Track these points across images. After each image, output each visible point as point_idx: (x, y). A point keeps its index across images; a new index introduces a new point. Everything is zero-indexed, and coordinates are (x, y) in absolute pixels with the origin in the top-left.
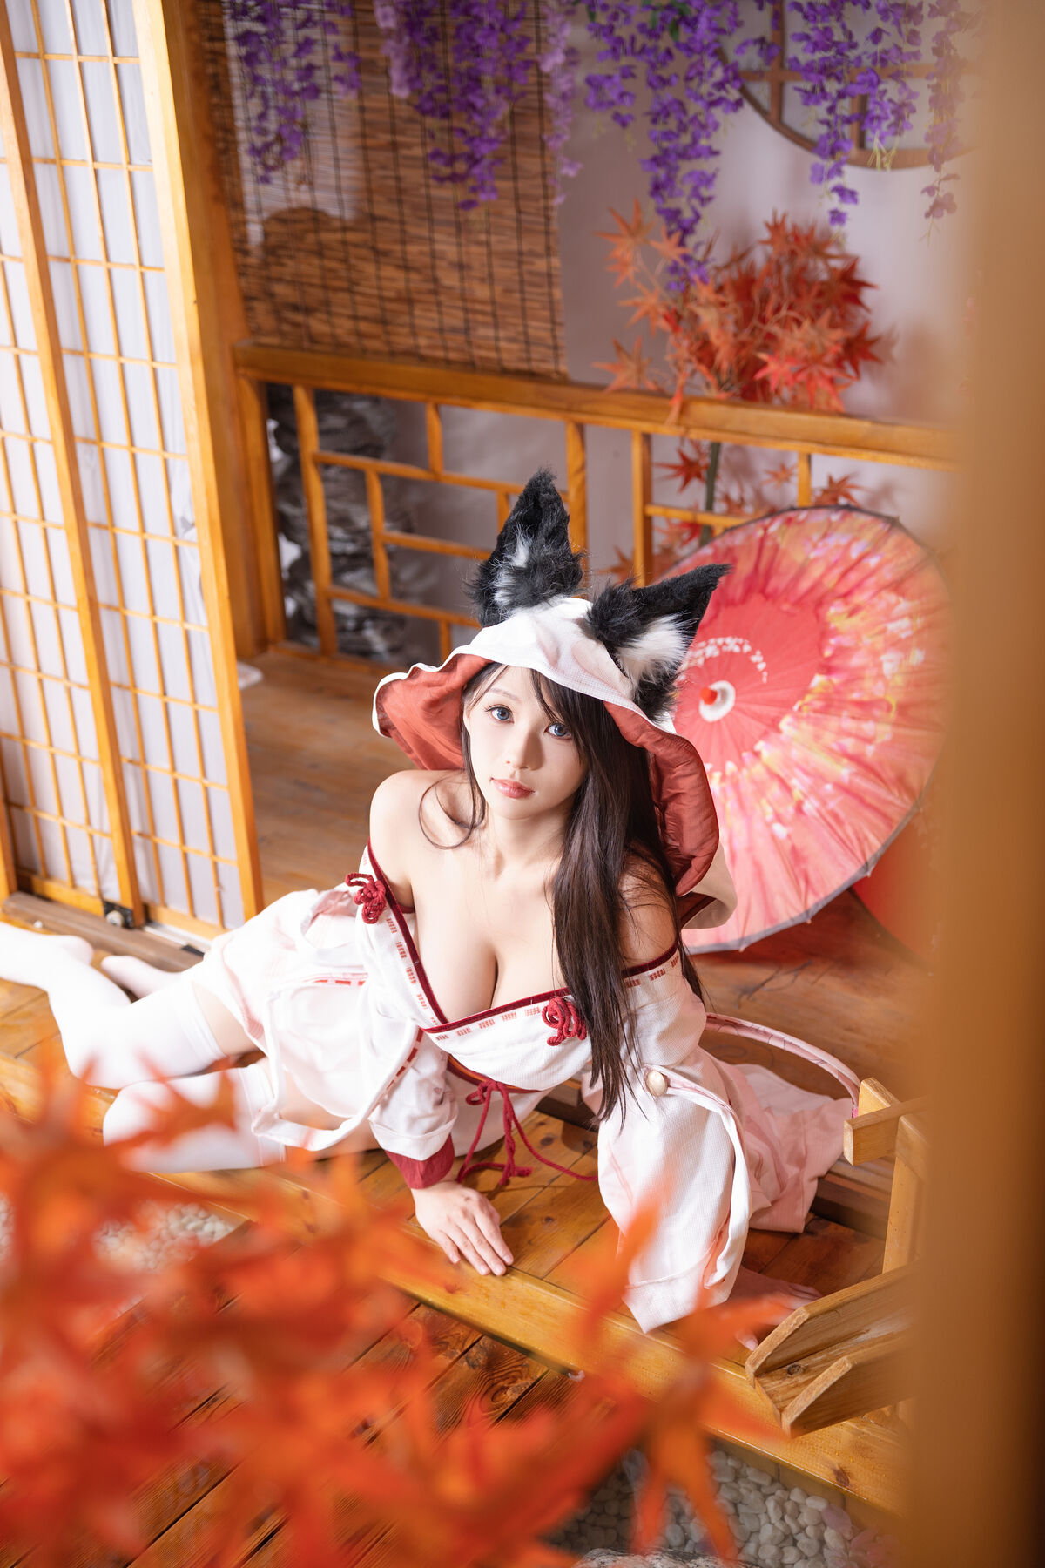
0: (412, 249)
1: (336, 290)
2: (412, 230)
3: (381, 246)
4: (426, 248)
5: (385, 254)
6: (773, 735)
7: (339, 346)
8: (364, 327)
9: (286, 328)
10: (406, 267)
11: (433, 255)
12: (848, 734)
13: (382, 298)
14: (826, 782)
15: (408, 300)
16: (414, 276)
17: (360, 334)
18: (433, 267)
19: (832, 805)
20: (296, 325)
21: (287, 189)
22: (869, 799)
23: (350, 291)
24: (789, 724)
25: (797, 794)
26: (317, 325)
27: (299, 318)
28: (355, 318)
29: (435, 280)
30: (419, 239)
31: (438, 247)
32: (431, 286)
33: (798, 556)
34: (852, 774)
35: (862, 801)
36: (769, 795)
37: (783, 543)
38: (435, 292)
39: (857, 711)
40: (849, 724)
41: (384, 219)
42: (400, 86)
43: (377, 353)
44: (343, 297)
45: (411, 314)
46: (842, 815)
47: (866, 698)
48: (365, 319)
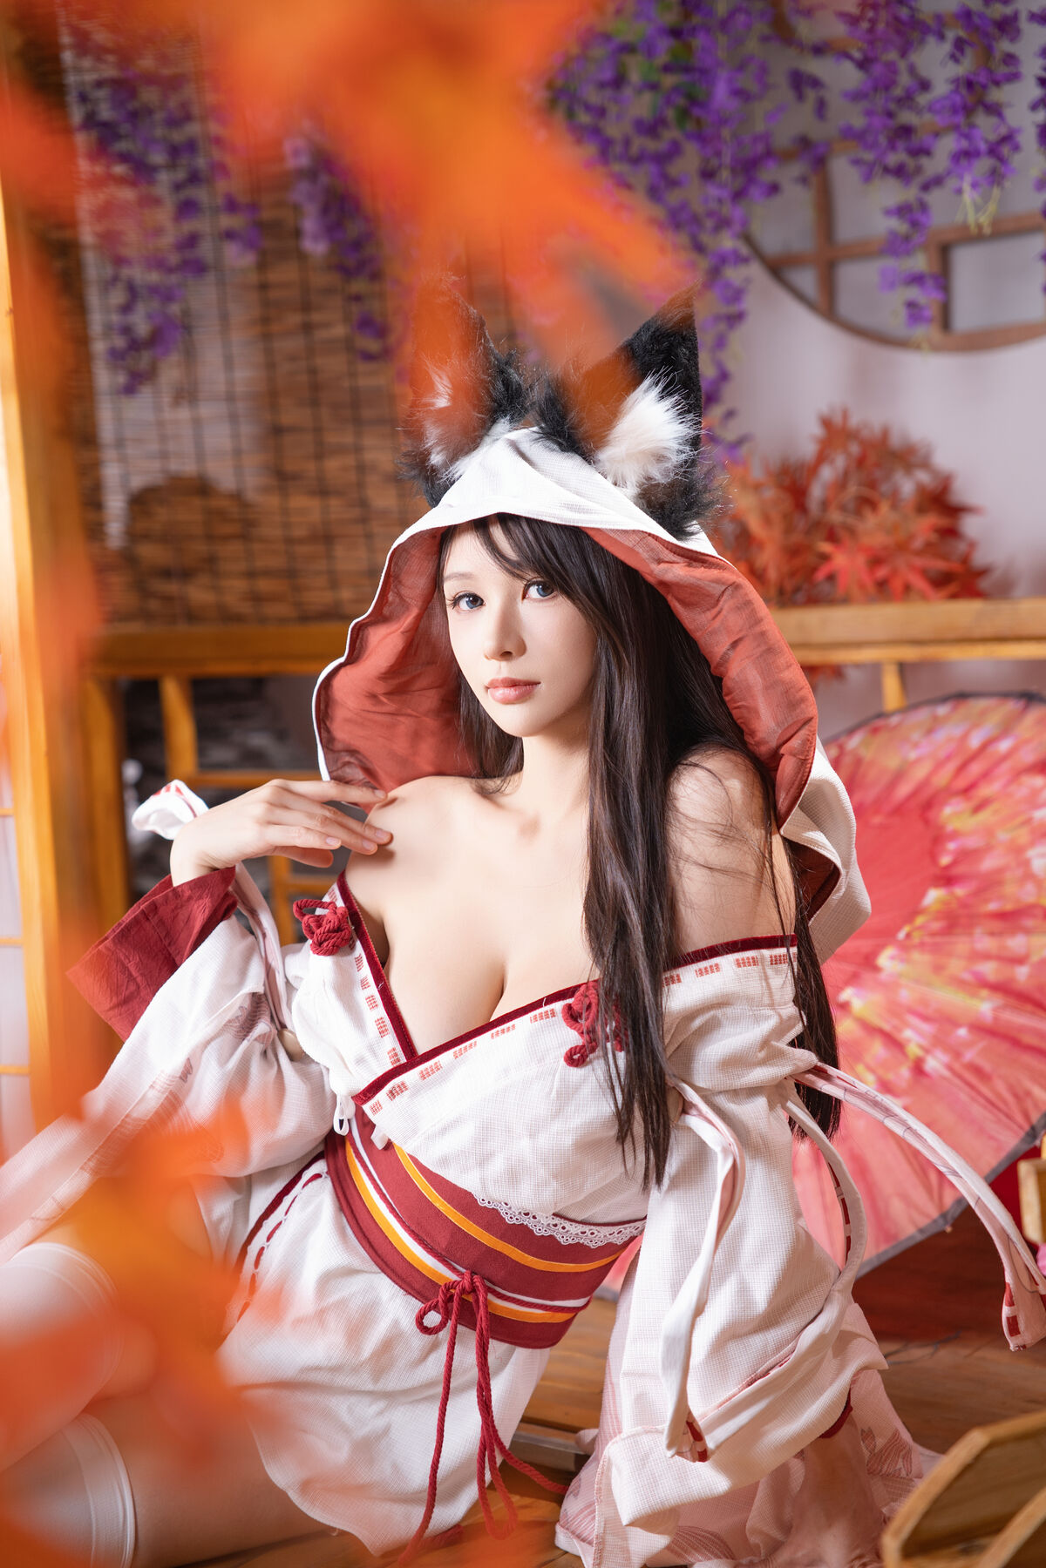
0: (333, 465)
1: (226, 538)
2: (332, 438)
3: (290, 466)
4: (350, 461)
5: (295, 477)
6: (867, 976)
7: (228, 617)
8: (264, 585)
9: (154, 605)
10: (323, 491)
11: (361, 468)
12: (987, 956)
13: (289, 541)
14: (957, 1025)
15: (325, 537)
16: (334, 503)
17: (256, 598)
18: (361, 485)
19: (969, 1055)
20: (168, 599)
21: (158, 408)
22: (1028, 1039)
23: (245, 537)
24: (892, 958)
25: (913, 1050)
26: (198, 594)
27: (172, 587)
28: (251, 575)
29: (363, 503)
30: (341, 450)
31: (369, 456)
32: (355, 512)
33: (892, 762)
34: (995, 1010)
35: (1015, 1042)
36: (868, 1058)
37: (867, 754)
38: (364, 520)
39: (997, 925)
40: (985, 943)
41: (292, 429)
42: (315, 238)
43: (282, 621)
44: (235, 548)
45: (329, 557)
46: (987, 1066)
47: (1009, 907)
48: (268, 573)
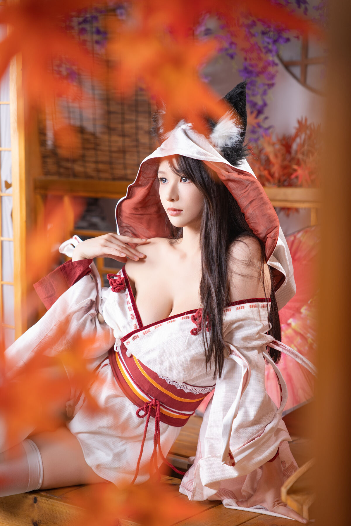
0: (127, 126)
1: (88, 149)
2: (127, 117)
3: (112, 126)
4: (133, 125)
5: (114, 129)
6: (297, 315)
7: (88, 177)
8: (101, 166)
9: (62, 170)
10: (123, 135)
11: (137, 128)
13: (111, 152)
15: (123, 151)
16: (127, 139)
17: (98, 171)
18: (137, 134)
20: (67, 169)
21: (68, 102)
23: (95, 149)
24: (306, 310)
25: (310, 340)
26: (78, 168)
27: (69, 165)
28: (97, 162)
29: (137, 140)
30: (131, 121)
31: (140, 124)
32: (134, 143)
38: (137, 146)
41: (114, 113)
43: (107, 179)
44: (92, 152)
45: (124, 158)
48: (102, 162)
